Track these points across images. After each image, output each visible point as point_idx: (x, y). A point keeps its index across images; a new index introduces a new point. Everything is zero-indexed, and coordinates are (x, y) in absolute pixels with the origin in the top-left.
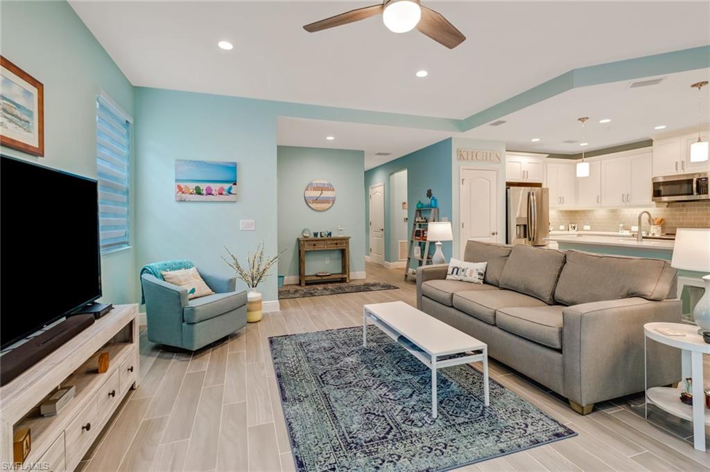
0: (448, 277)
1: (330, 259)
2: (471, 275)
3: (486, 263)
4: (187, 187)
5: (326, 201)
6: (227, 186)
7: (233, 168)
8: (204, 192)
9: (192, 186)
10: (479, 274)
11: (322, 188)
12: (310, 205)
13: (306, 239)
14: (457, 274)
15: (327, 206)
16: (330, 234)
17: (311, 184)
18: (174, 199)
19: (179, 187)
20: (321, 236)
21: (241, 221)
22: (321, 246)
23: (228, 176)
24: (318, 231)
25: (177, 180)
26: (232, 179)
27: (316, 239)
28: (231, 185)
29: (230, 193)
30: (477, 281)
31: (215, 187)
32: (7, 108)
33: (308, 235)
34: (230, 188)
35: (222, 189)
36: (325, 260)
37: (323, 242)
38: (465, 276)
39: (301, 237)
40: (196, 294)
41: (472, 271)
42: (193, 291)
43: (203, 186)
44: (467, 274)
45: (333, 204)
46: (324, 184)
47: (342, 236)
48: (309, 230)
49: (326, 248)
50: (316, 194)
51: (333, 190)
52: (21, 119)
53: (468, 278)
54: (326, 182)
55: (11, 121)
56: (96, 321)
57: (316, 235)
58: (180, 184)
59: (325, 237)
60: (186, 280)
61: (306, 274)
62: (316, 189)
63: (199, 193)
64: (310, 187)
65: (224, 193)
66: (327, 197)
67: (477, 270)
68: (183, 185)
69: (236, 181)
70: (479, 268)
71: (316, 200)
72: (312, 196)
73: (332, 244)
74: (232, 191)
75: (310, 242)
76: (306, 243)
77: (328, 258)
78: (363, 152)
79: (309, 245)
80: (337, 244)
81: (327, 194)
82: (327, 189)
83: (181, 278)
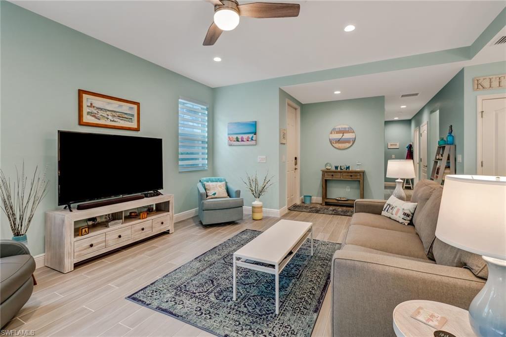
0: (383, 213)
1: (351, 188)
2: (396, 214)
3: (416, 204)
4: (232, 137)
5: (347, 141)
6: (251, 136)
7: (255, 124)
8: (240, 140)
9: (235, 136)
10: (405, 214)
11: (343, 132)
12: (334, 145)
13: (328, 171)
14: (387, 211)
15: (348, 145)
16: (348, 168)
17: (334, 129)
18: (227, 144)
19: (229, 138)
20: (341, 169)
21: (259, 157)
22: (337, 177)
23: (252, 130)
24: (339, 165)
25: (228, 134)
26: (254, 131)
27: (337, 171)
28: (253, 135)
29: (252, 140)
30: (401, 221)
31: (245, 136)
32: (120, 115)
33: (330, 168)
34: (252, 137)
35: (248, 138)
36: (346, 188)
37: (339, 174)
38: (392, 214)
39: (324, 169)
40: (216, 196)
41: (398, 210)
42: (215, 194)
43: (240, 137)
44: (394, 212)
45: (353, 143)
46: (346, 128)
47: (358, 170)
48: (330, 164)
49: (342, 178)
50: (339, 136)
51: (353, 132)
52: (127, 118)
53: (394, 217)
54: (347, 127)
55: (121, 120)
56: (145, 198)
57: (336, 168)
58: (229, 136)
59: (345, 170)
60: (214, 188)
61: (328, 197)
62: (338, 132)
63: (238, 141)
64: (334, 131)
65: (249, 140)
66: (348, 139)
67: (403, 209)
68: (231, 136)
69: (256, 133)
70: (405, 209)
71: (339, 141)
72: (335, 138)
73: (347, 175)
74: (253, 139)
75: (329, 174)
76: (326, 174)
77: (349, 187)
78: (384, 96)
79: (329, 175)
80: (351, 176)
81: (347, 136)
82: (348, 132)
83: (212, 187)
